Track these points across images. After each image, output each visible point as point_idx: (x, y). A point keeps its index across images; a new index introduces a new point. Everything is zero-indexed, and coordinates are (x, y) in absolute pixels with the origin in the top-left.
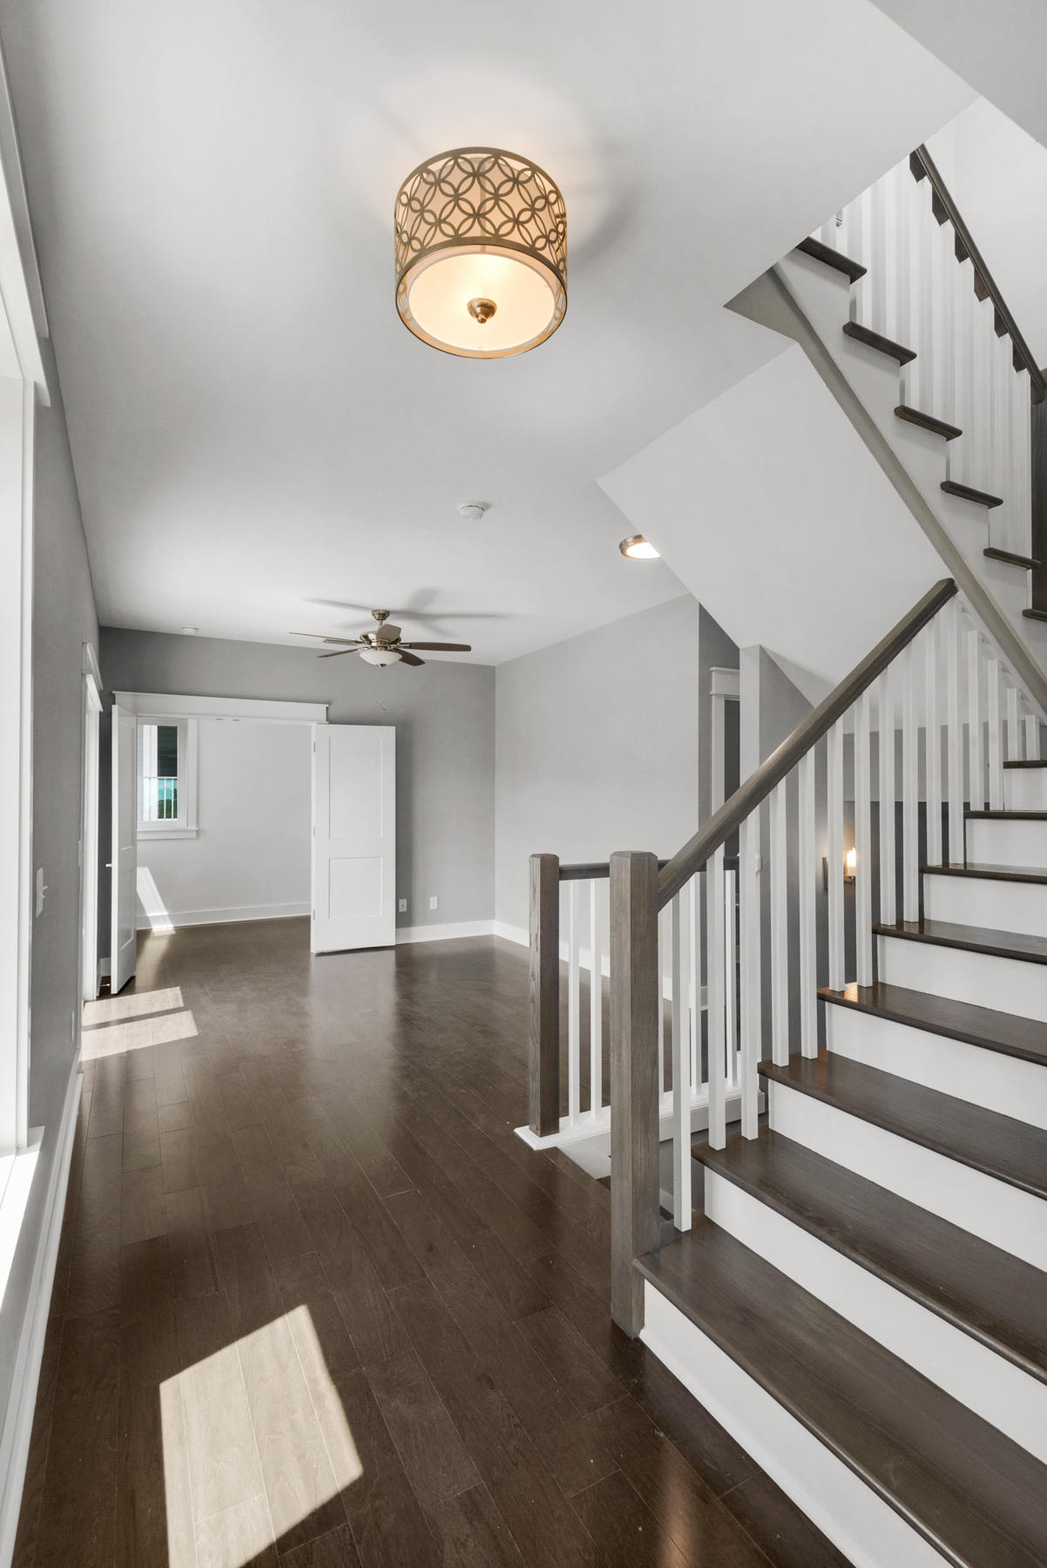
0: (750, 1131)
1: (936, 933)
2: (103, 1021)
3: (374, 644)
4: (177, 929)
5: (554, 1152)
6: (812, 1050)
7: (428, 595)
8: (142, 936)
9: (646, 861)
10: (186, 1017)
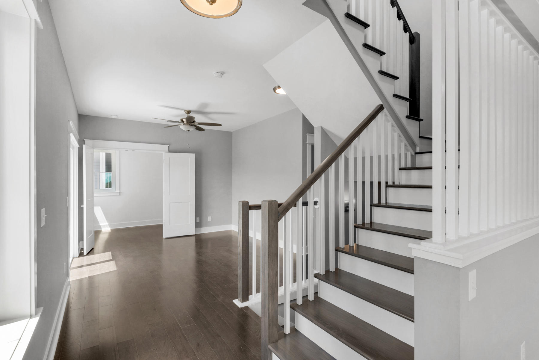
0: (311, 298)
1: (375, 227)
2: (80, 265)
3: (185, 123)
4: (112, 230)
5: (247, 308)
6: (333, 269)
7: (205, 105)
8: (97, 233)
9: (274, 203)
10: (113, 263)
